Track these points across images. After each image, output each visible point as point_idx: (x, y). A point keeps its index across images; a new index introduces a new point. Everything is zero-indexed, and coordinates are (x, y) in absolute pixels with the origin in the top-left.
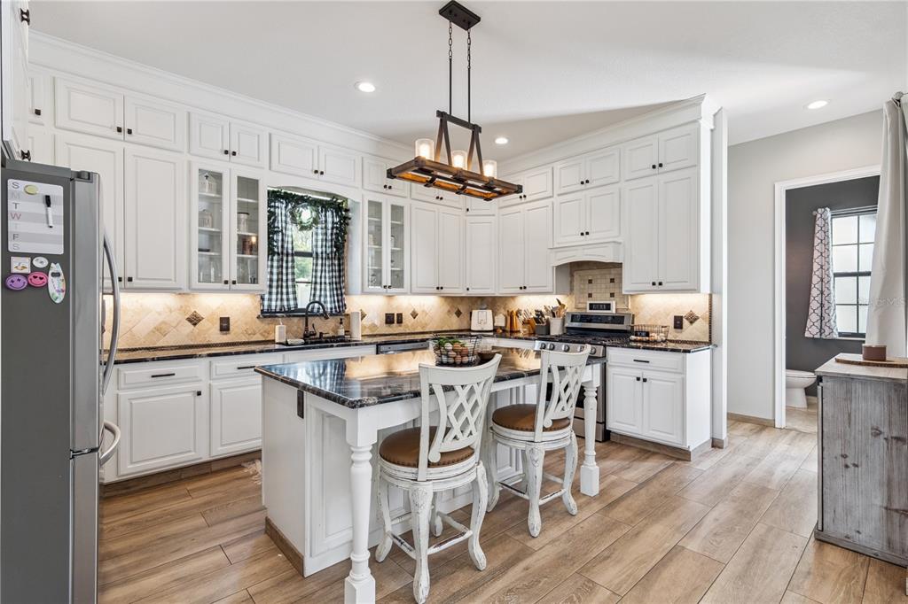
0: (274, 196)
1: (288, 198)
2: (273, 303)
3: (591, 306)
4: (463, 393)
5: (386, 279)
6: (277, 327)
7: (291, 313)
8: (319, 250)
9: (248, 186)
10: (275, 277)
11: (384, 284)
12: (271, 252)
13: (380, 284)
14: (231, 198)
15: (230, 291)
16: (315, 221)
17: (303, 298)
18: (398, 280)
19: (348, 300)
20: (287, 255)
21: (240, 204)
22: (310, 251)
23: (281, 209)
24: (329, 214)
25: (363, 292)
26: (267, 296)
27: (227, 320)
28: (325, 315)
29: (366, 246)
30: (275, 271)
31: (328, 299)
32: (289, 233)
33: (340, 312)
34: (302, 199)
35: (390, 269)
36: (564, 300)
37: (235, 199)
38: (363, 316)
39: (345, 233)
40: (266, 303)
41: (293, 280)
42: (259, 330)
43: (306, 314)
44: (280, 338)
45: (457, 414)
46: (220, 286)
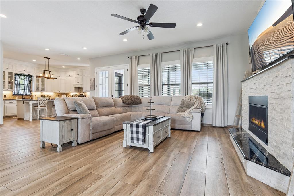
0: (16, 74)
1: (18, 74)
2: (15, 93)
3: (81, 94)
4: (43, 100)
5: (40, 89)
6: (16, 97)
7: (19, 95)
8: (25, 84)
9: (10, 73)
10: (16, 88)
11: (40, 90)
12: (15, 84)
13: (39, 90)
14: (7, 75)
15: (7, 90)
16: (25, 79)
17: (22, 92)
18: (43, 89)
19: (32, 93)
20: (18, 84)
21: (9, 76)
22: (23, 84)
23: (17, 77)
24: (28, 77)
25: (35, 91)
26: (14, 92)
27: (6, 96)
28: (27, 95)
29: (36, 83)
30: (16, 87)
31: (28, 92)
32: (19, 81)
33: (30, 95)
34: (22, 75)
35: (41, 87)
36: (77, 93)
37: (8, 75)
38: (36, 96)
39: (31, 81)
40: (14, 93)
41: (20, 89)
42: (12, 98)
43: (23, 95)
44: (17, 99)
45: (42, 102)
46: (5, 90)
